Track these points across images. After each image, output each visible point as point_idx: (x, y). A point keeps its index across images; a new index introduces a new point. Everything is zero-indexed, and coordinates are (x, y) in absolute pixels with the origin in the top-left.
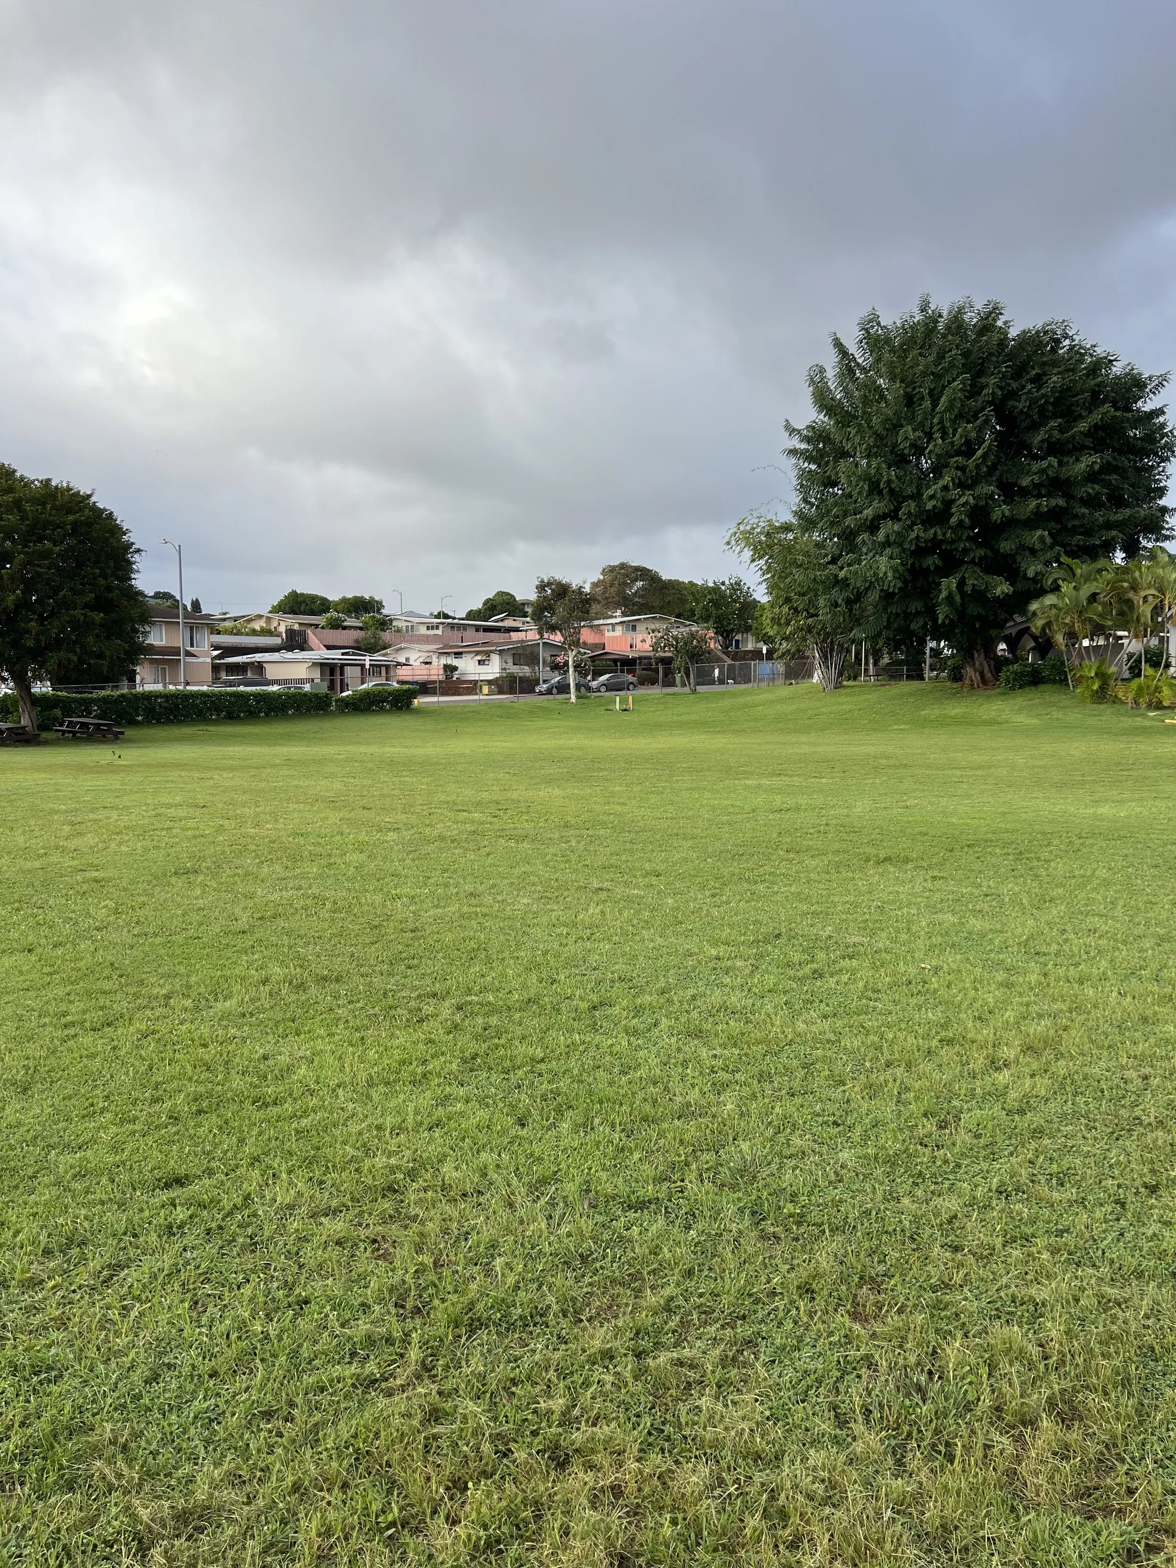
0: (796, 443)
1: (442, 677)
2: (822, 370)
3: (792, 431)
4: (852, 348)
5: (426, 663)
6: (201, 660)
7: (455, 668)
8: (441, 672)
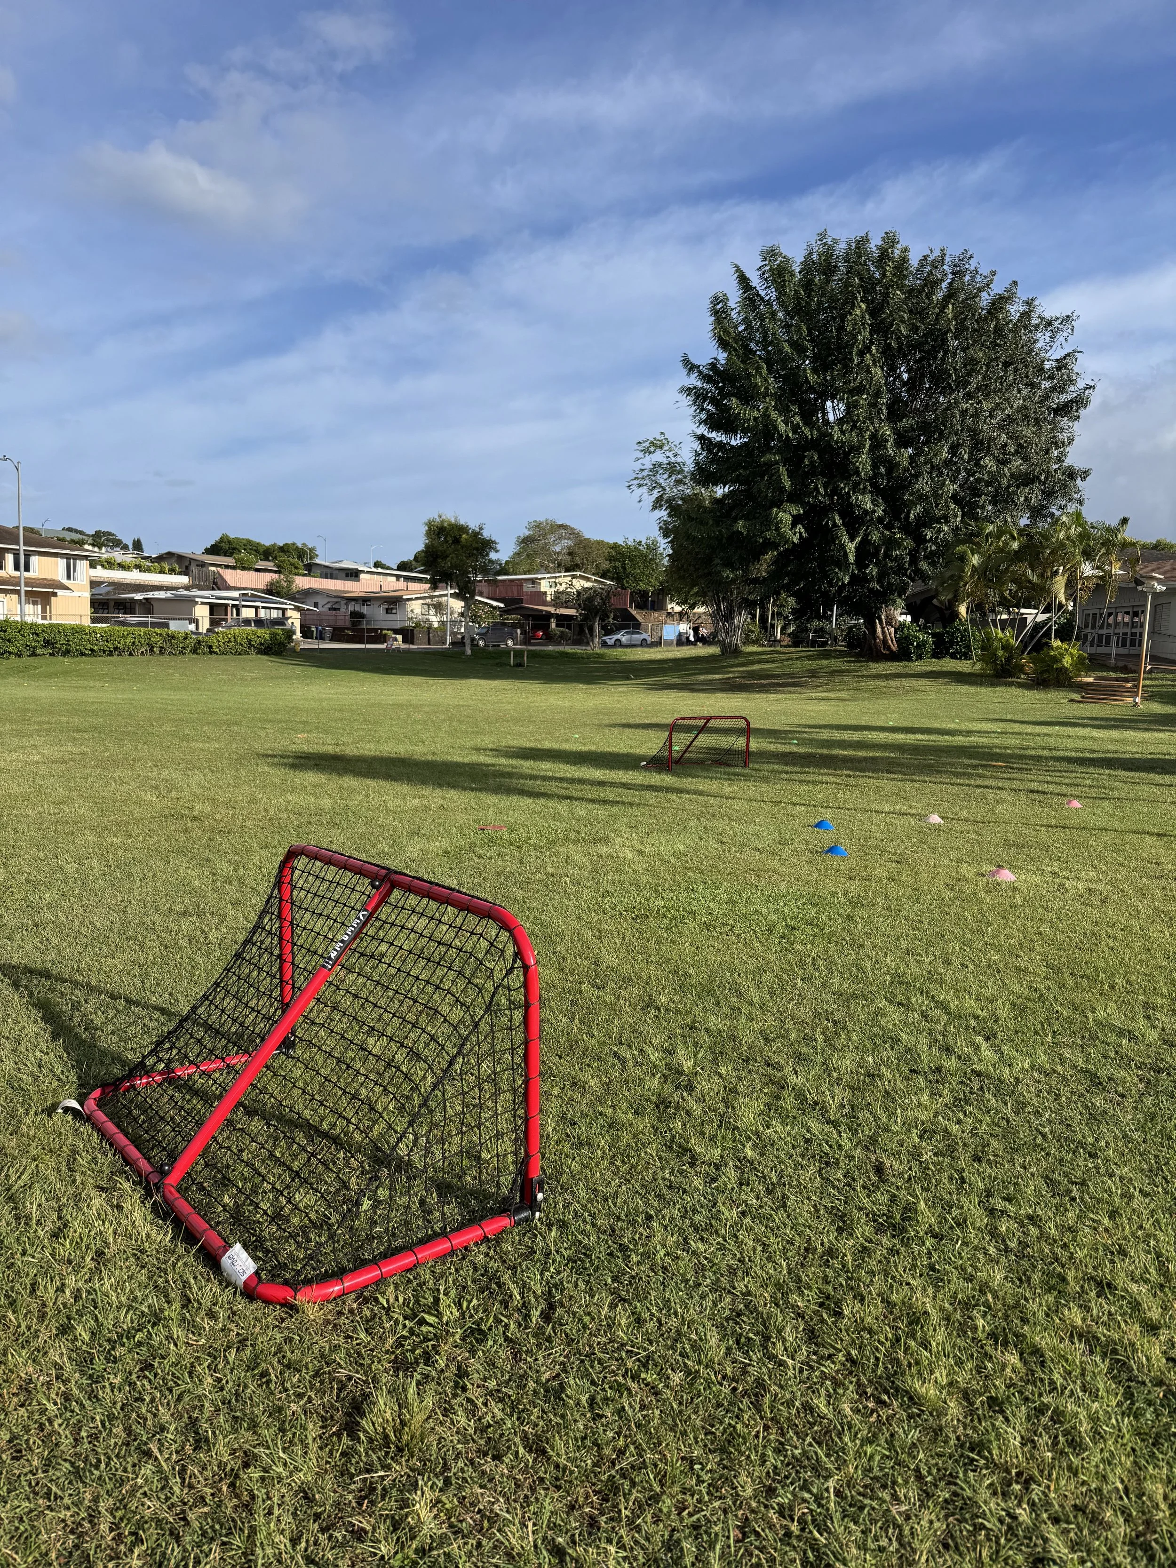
0: (694, 381)
1: (348, 624)
2: (725, 299)
3: (691, 367)
4: (755, 281)
5: (335, 609)
6: (76, 594)
7: (362, 616)
8: (348, 618)
